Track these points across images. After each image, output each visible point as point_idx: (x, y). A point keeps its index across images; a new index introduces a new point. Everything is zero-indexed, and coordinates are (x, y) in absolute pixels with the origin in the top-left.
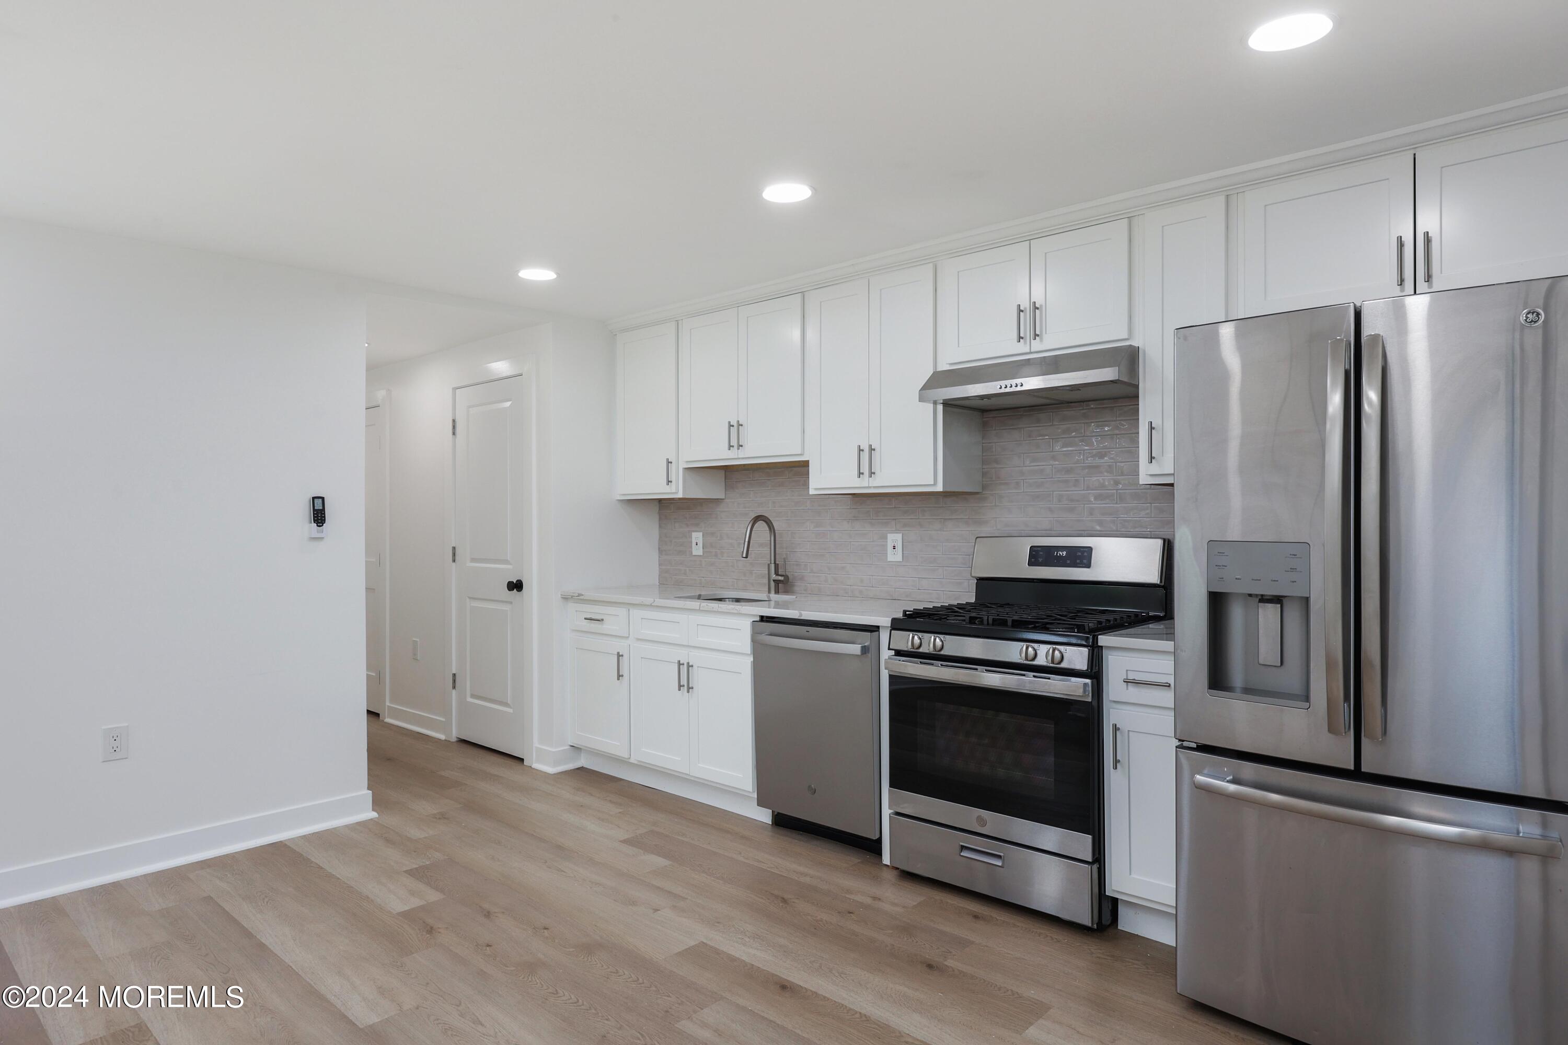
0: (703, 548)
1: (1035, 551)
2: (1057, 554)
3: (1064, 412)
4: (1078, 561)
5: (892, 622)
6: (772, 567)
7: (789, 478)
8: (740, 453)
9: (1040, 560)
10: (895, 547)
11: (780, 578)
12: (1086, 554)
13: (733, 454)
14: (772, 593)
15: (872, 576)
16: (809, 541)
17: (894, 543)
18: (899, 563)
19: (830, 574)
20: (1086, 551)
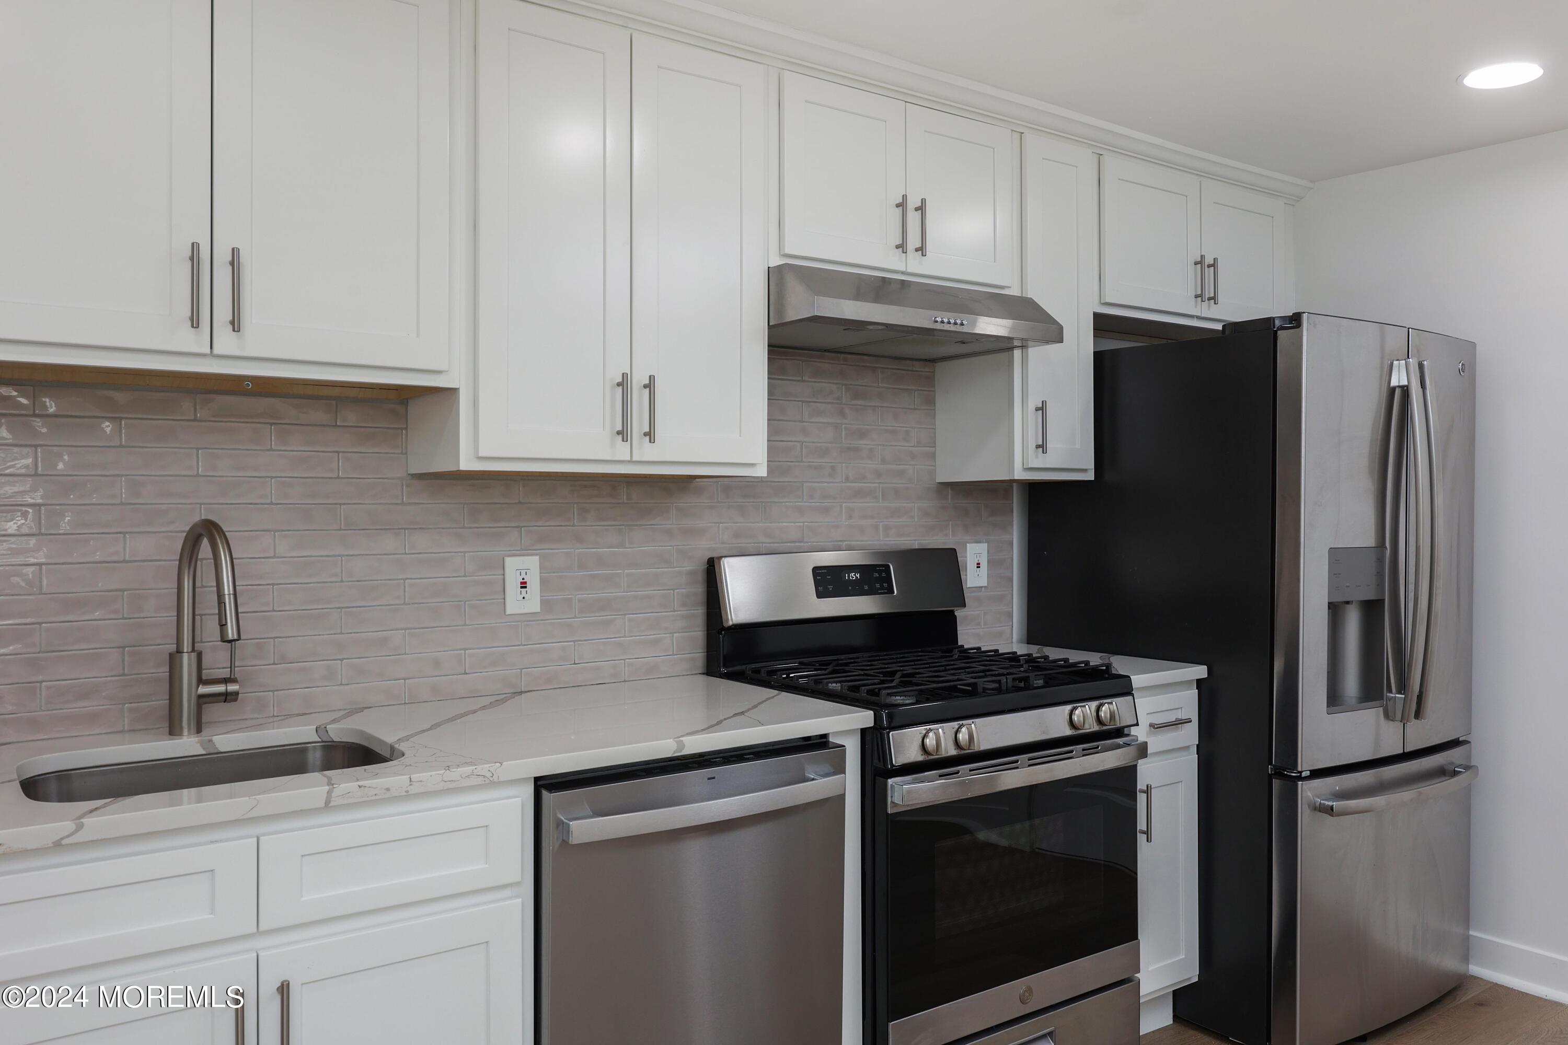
1: (819, 574)
2: (849, 576)
4: (878, 585)
5: (877, 718)
6: (187, 661)
7: (195, 420)
8: (226, 342)
9: (830, 588)
10: (525, 583)
11: (220, 688)
12: (884, 575)
13: (196, 342)
14: (185, 732)
15: (465, 649)
16: (273, 585)
17: (523, 575)
18: (530, 617)
19: (342, 660)
20: (883, 571)
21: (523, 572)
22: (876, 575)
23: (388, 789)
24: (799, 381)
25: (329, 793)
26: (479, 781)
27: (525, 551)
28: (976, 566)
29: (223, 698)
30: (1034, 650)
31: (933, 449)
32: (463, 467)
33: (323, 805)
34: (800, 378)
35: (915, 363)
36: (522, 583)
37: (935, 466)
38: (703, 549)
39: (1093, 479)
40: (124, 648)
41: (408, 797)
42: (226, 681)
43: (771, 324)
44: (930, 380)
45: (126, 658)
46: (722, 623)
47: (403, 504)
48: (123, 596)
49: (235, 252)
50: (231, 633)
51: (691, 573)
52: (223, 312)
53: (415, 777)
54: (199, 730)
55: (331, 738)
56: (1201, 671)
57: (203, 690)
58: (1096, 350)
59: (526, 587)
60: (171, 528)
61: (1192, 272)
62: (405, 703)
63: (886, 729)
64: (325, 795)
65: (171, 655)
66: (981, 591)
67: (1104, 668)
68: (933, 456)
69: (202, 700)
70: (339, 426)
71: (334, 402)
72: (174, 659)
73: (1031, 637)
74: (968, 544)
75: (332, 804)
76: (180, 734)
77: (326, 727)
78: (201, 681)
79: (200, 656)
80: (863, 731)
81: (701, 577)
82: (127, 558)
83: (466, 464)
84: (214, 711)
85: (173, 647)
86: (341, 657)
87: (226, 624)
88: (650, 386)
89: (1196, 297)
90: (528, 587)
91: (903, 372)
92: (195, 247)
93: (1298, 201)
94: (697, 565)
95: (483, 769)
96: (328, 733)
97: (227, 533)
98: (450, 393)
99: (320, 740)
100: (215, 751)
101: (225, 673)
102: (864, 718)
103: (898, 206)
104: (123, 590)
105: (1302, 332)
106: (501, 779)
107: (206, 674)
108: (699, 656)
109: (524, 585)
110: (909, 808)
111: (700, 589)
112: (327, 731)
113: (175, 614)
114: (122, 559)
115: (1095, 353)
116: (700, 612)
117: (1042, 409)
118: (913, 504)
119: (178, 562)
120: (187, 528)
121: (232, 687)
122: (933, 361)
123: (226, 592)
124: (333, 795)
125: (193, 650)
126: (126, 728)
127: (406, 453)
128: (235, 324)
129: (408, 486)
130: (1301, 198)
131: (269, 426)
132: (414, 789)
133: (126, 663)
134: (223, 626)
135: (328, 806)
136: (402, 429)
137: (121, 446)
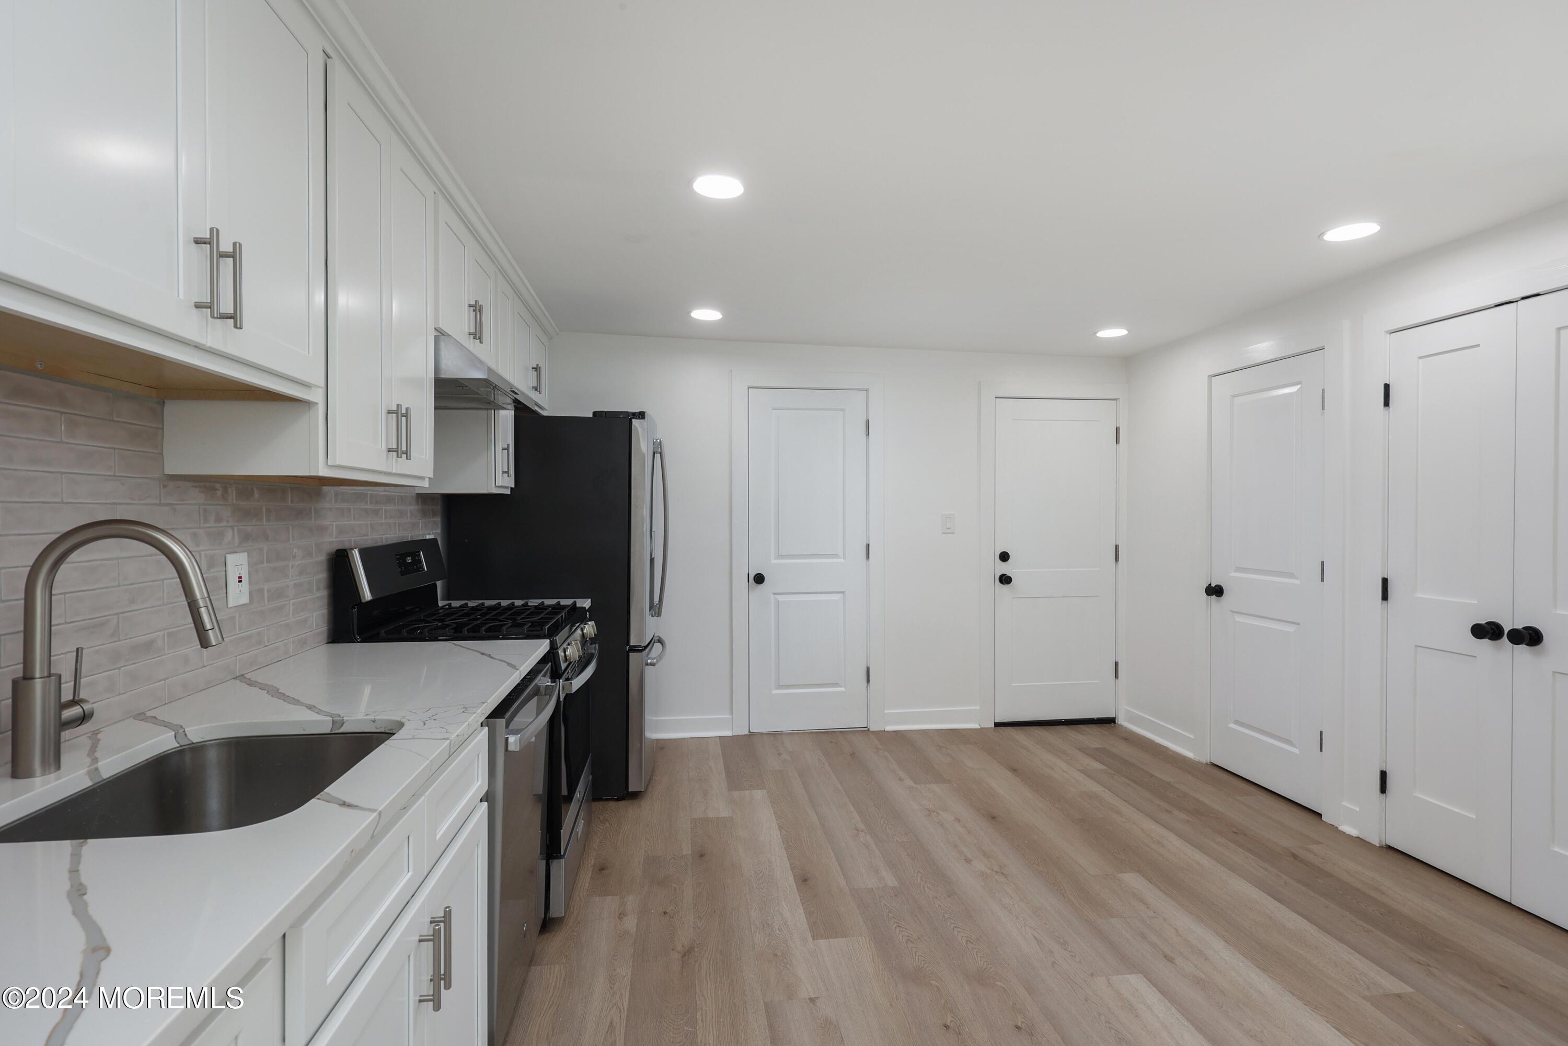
1: (398, 559)
2: (408, 560)
4: (418, 566)
9: (403, 569)
10: (240, 578)
11: (77, 710)
12: (419, 558)
17: (239, 571)
18: (242, 609)
19: (120, 668)
20: (418, 555)
21: (240, 567)
22: (416, 558)
27: (240, 548)
29: (80, 721)
32: (321, 473)
39: (509, 493)
42: (76, 702)
46: (361, 600)
47: (161, 505)
49: (236, 246)
56: (589, 602)
57: (64, 715)
62: (166, 703)
69: (64, 727)
70: (115, 421)
71: (112, 395)
77: (184, 731)
78: (60, 706)
88: (406, 415)
89: (533, 388)
90: (243, 581)
96: (186, 736)
99: (178, 745)
103: (471, 306)
108: (325, 629)
112: (186, 734)
117: (507, 449)
125: (49, 672)
131: (59, 415)
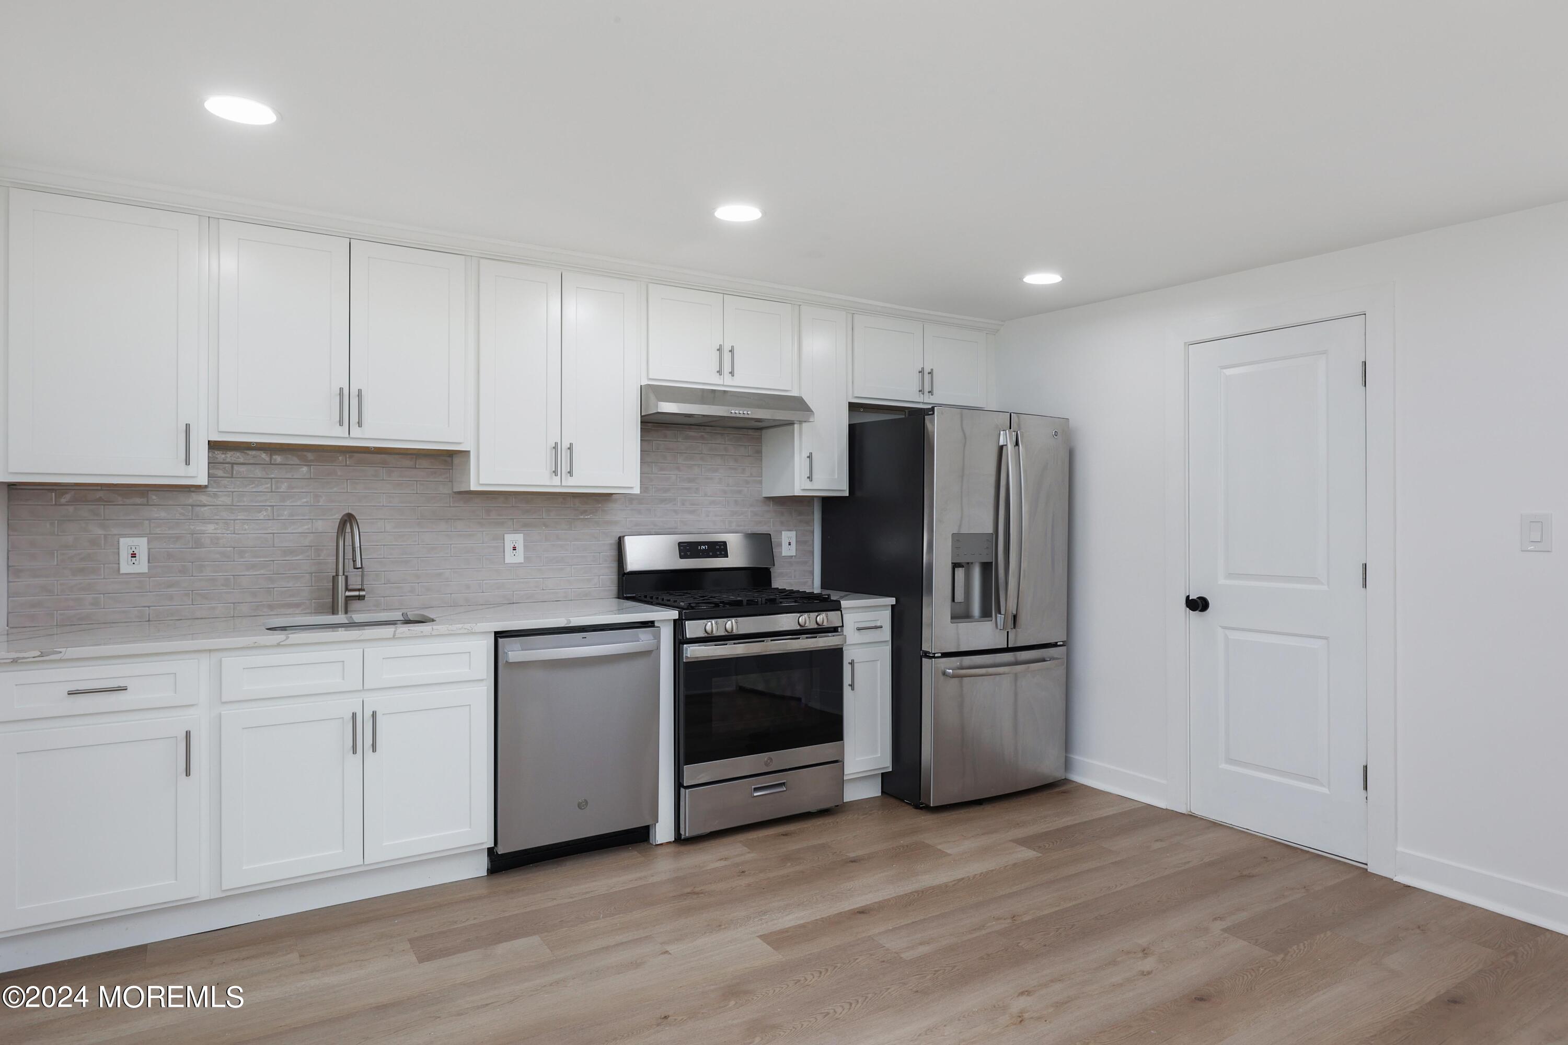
0: (149, 562)
1: (682, 546)
2: (700, 547)
3: (688, 432)
4: (718, 553)
5: (680, 614)
6: (341, 580)
7: (346, 466)
8: (356, 432)
9: (689, 553)
10: (515, 547)
11: (356, 593)
12: (722, 547)
13: (342, 432)
14: (340, 613)
15: (483, 580)
16: (384, 545)
17: (514, 544)
18: (519, 565)
19: (418, 583)
20: (722, 545)
21: (514, 542)
22: (718, 547)
23: (422, 632)
24: (675, 441)
25: (395, 631)
26: (466, 631)
27: (516, 531)
28: (788, 544)
29: (358, 598)
30: (826, 592)
31: (761, 478)
32: (472, 489)
33: (392, 637)
34: (676, 440)
35: (749, 430)
36: (513, 547)
37: (762, 488)
38: (617, 531)
39: (848, 495)
40: (312, 573)
41: (431, 636)
42: (359, 590)
43: (642, 415)
44: (759, 440)
45: (313, 578)
46: (625, 571)
47: (450, 507)
48: (311, 549)
49: (360, 391)
50: (359, 565)
51: (611, 544)
52: (354, 418)
53: (434, 627)
54: (346, 612)
55: (408, 618)
56: (892, 601)
57: (348, 594)
58: (850, 423)
59: (515, 550)
60: (334, 517)
61: (916, 377)
62: (451, 606)
63: (684, 620)
64: (393, 632)
65: (333, 576)
66: (792, 558)
67: (827, 596)
68: (761, 482)
69: (348, 598)
70: (418, 468)
71: (415, 456)
72: (335, 579)
73: (823, 586)
74: (783, 532)
75: (396, 636)
76: (337, 614)
77: (407, 613)
78: (347, 589)
79: (347, 577)
80: (675, 621)
81: (615, 547)
82: (313, 531)
83: (474, 487)
84: (355, 605)
85: (335, 574)
86: (418, 582)
87: (356, 561)
88: (570, 448)
89: (920, 391)
90: (517, 550)
91: (741, 436)
92: (341, 390)
93: (997, 332)
94: (613, 540)
95: (468, 626)
96: (407, 615)
97: (358, 520)
98: (467, 453)
99: (403, 619)
100: (353, 622)
101: (360, 587)
102: (674, 614)
103: (718, 350)
104: (311, 546)
105: (934, 416)
106: (476, 631)
107: (350, 587)
108: (614, 588)
109: (514, 549)
110: (696, 660)
111: (614, 553)
113: (335, 558)
114: (311, 532)
115: (850, 425)
116: (615, 565)
117: (810, 457)
118: (747, 509)
119: (336, 534)
120: (340, 518)
121: (362, 593)
122: (761, 429)
123: (356, 546)
124: (397, 632)
125: (344, 574)
126: (313, 611)
127: (452, 482)
128: (360, 424)
129: (453, 498)
130: (998, 330)
131: (382, 468)
132: (434, 633)
133: (313, 581)
134: (354, 561)
135: (394, 637)
136: (449, 469)
137: (311, 478)
